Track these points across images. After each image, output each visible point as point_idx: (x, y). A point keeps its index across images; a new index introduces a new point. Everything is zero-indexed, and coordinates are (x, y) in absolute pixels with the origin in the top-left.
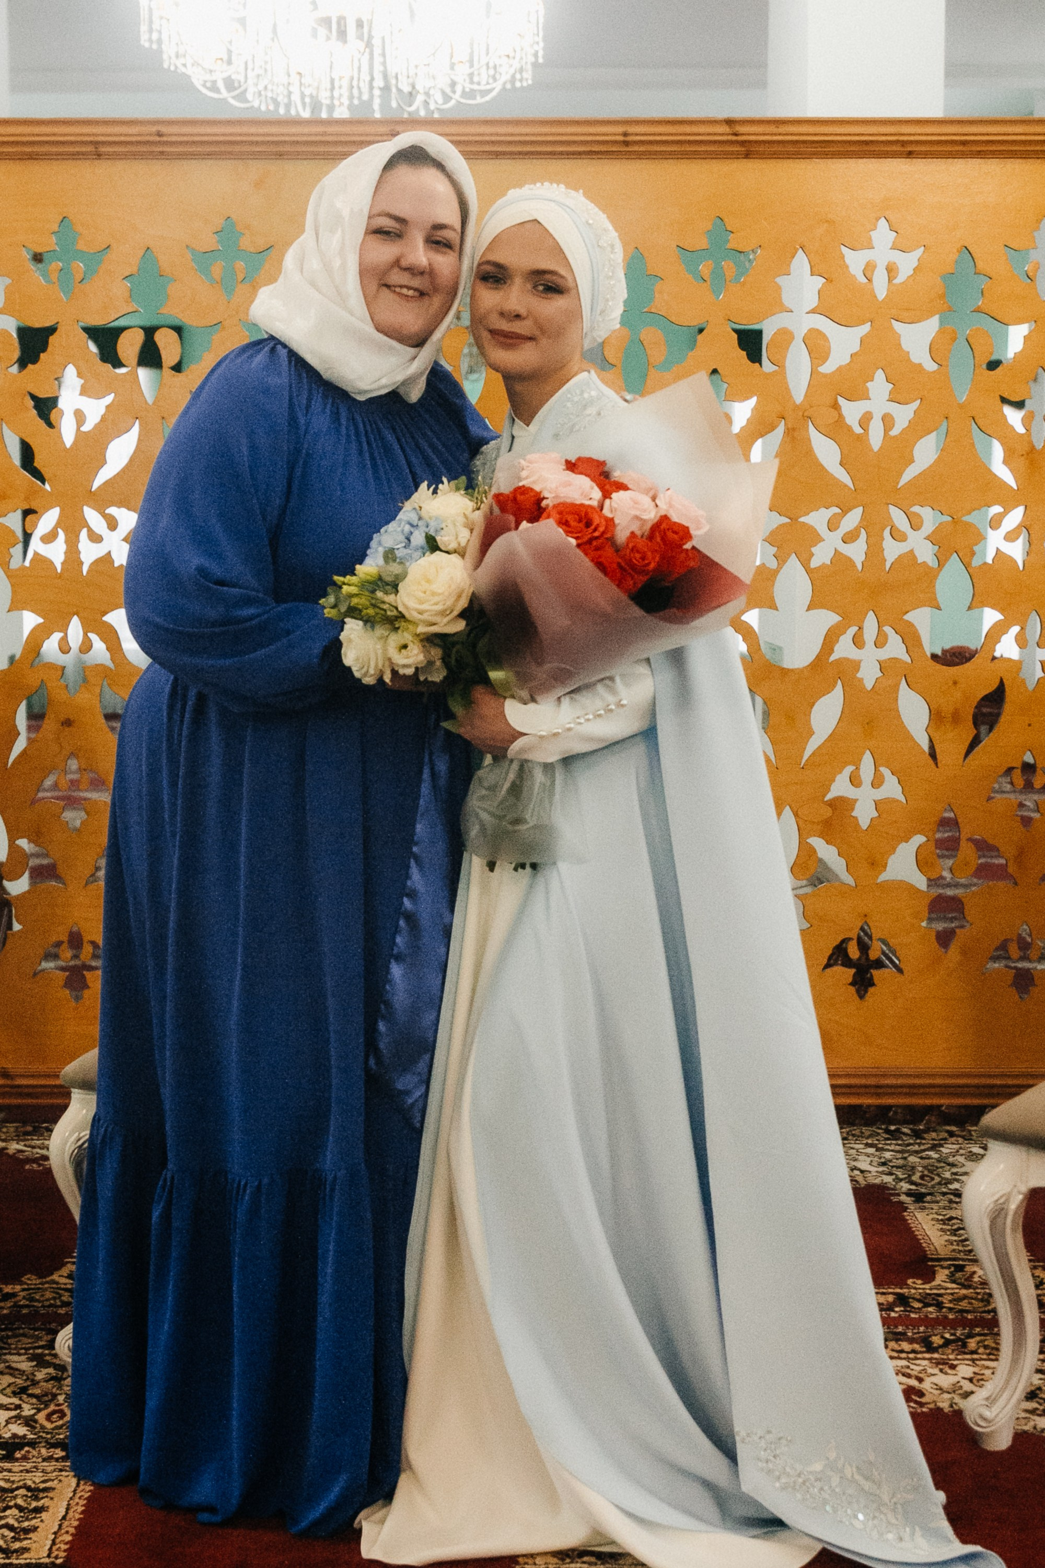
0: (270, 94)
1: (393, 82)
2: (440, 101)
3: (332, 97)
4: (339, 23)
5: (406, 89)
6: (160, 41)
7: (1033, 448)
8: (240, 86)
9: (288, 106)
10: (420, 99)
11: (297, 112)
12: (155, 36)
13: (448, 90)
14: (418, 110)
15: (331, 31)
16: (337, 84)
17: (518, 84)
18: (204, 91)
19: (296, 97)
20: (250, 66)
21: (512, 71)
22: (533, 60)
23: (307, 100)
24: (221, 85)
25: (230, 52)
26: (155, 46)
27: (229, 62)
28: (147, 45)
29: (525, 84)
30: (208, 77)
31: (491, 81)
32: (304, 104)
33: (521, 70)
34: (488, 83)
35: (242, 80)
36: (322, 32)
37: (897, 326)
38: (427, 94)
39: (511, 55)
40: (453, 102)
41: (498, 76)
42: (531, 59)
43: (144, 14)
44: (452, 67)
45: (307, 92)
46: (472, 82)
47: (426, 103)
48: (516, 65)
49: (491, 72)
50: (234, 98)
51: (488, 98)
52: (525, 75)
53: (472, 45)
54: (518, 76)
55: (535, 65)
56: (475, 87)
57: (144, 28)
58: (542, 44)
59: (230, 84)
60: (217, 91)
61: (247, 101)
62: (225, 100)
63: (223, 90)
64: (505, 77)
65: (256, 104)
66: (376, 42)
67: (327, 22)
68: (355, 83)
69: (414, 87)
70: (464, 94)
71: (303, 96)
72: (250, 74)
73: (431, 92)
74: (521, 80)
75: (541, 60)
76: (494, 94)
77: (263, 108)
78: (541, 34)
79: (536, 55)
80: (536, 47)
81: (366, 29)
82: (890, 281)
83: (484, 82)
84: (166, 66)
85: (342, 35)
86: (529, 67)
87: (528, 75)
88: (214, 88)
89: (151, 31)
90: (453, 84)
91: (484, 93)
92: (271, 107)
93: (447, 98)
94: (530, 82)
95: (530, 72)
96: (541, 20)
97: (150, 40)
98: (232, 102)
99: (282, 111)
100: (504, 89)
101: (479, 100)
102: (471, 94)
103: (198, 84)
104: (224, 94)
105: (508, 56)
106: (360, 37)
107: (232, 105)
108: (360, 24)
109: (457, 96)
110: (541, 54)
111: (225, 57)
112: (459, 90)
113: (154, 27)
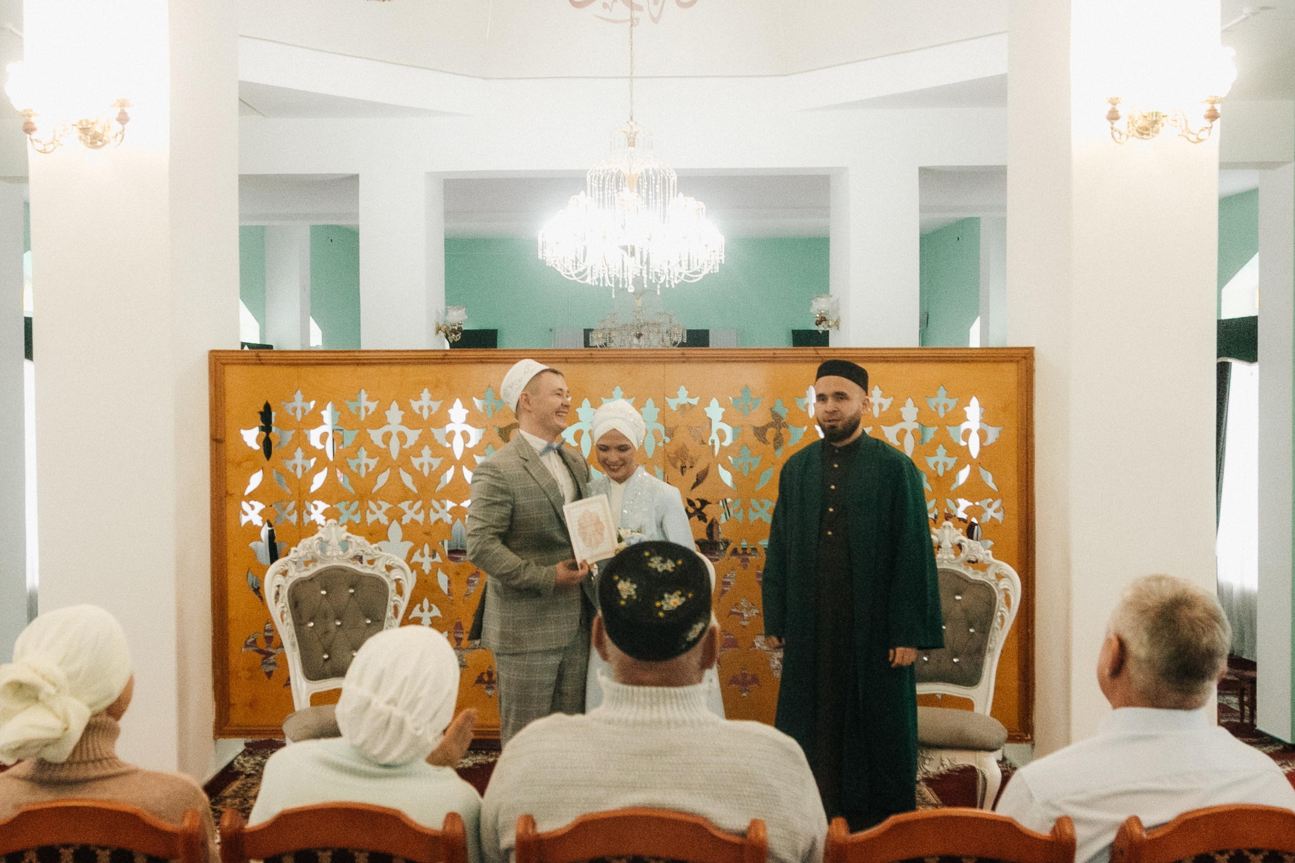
0: (596, 277)
1: (652, 268)
3: (623, 275)
7: (938, 476)
9: (604, 284)
11: (609, 286)
16: (625, 269)
17: (712, 272)
18: (565, 276)
19: (606, 276)
21: (711, 267)
22: (719, 262)
23: (613, 279)
24: (573, 274)
25: (577, 260)
26: (544, 259)
28: (541, 258)
29: (715, 272)
30: (567, 271)
31: (699, 272)
32: (611, 283)
34: (697, 273)
37: (884, 428)
38: (669, 276)
39: (709, 259)
40: (680, 280)
41: (702, 272)
44: (680, 264)
45: (612, 274)
46: (689, 273)
47: (669, 282)
48: (712, 264)
49: (699, 269)
50: (580, 279)
51: (698, 279)
52: (715, 268)
53: (689, 254)
55: (720, 265)
58: (724, 256)
59: (578, 273)
61: (585, 281)
62: (576, 281)
64: (706, 271)
65: (589, 282)
67: (625, 248)
68: (634, 271)
70: (686, 277)
71: (610, 276)
75: (723, 263)
77: (593, 285)
78: (723, 251)
79: (721, 260)
80: (721, 257)
82: (880, 409)
84: (547, 266)
88: (571, 276)
89: (543, 253)
90: (681, 273)
91: (696, 278)
92: (597, 283)
93: (678, 278)
94: (718, 271)
95: (718, 267)
96: (723, 245)
97: (543, 257)
99: (601, 285)
100: (704, 276)
101: (694, 281)
102: (690, 278)
103: (562, 273)
104: (575, 278)
105: (707, 261)
107: (579, 283)
109: (682, 277)
110: (723, 260)
111: (574, 260)
112: (683, 275)
113: (544, 251)
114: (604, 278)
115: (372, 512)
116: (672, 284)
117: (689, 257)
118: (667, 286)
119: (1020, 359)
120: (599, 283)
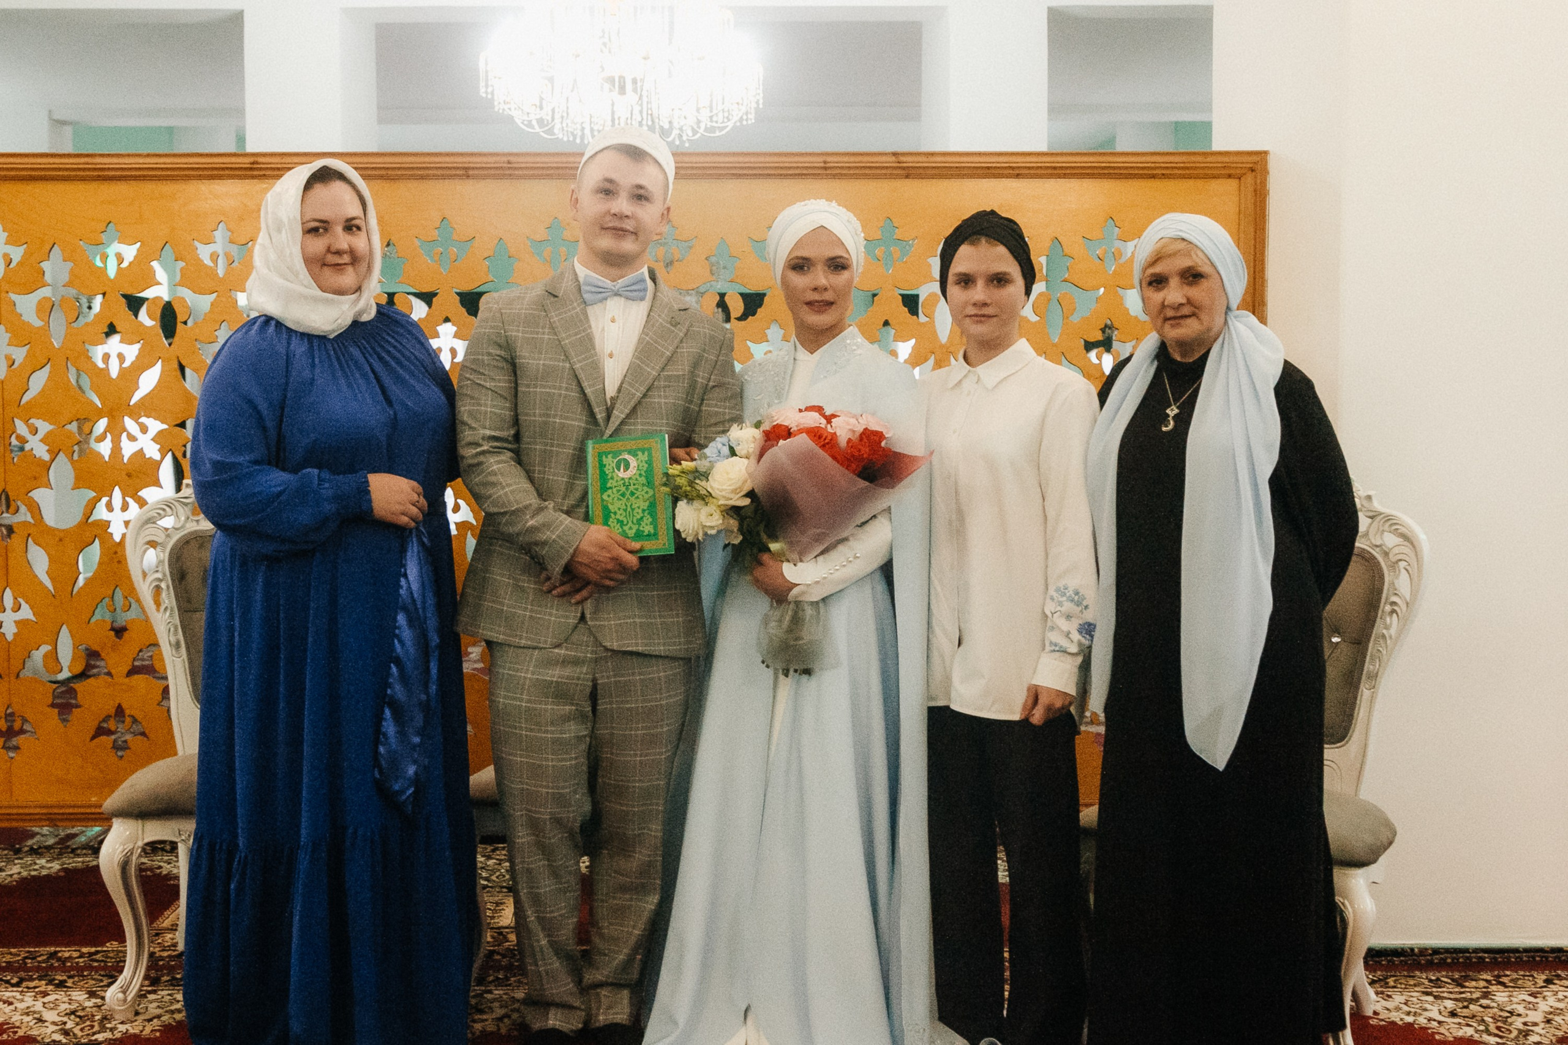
0: (570, 129)
1: (657, 121)
2: (690, 134)
4: (620, 82)
5: (666, 126)
6: (492, 93)
8: (548, 124)
9: (582, 137)
10: (675, 132)
12: (490, 90)
13: (695, 127)
14: (674, 139)
15: (614, 86)
16: (617, 122)
17: (745, 123)
18: (522, 128)
19: (587, 132)
20: (556, 111)
21: (743, 113)
22: (756, 106)
24: (534, 123)
25: (542, 99)
26: (489, 96)
27: (541, 108)
28: (484, 95)
29: (750, 122)
30: (525, 118)
31: (726, 120)
33: (747, 113)
34: (723, 122)
35: (549, 118)
36: (607, 86)
38: (681, 129)
39: (741, 102)
40: (699, 135)
41: (730, 117)
42: (754, 105)
43: (482, 75)
44: (698, 110)
45: (596, 128)
46: (711, 121)
47: (680, 136)
48: (744, 109)
49: (726, 114)
50: (545, 132)
51: (723, 132)
52: (749, 116)
53: (711, 96)
54: (745, 117)
55: (757, 109)
56: (714, 124)
57: (482, 84)
58: (762, 95)
59: (540, 122)
60: (534, 128)
61: (553, 134)
62: (536, 134)
63: (536, 127)
64: (735, 118)
65: (560, 136)
66: (644, 93)
67: (611, 80)
68: (629, 121)
69: (670, 122)
70: (707, 130)
71: (592, 130)
72: (557, 116)
73: (684, 128)
74: (747, 120)
75: (761, 106)
76: (728, 129)
77: (565, 139)
78: (761, 87)
79: (757, 103)
80: (758, 97)
81: (639, 84)
83: (720, 119)
84: (496, 109)
85: (622, 90)
86: (753, 111)
87: (752, 116)
88: (529, 124)
89: (487, 86)
90: (699, 122)
91: (721, 129)
92: (571, 139)
93: (695, 132)
94: (754, 121)
95: (753, 115)
96: (761, 79)
97: (486, 93)
98: (542, 134)
99: (578, 141)
100: (734, 127)
101: (718, 134)
102: (712, 130)
103: (519, 122)
104: (537, 129)
105: (738, 103)
106: (635, 90)
107: (544, 138)
108: (635, 81)
109: (701, 131)
110: (761, 102)
111: (538, 104)
112: (703, 126)
113: (490, 83)
114: (583, 129)
115: (132, 438)
116: (685, 138)
117: (711, 101)
118: (677, 143)
119: (1243, 171)
120: (575, 138)
